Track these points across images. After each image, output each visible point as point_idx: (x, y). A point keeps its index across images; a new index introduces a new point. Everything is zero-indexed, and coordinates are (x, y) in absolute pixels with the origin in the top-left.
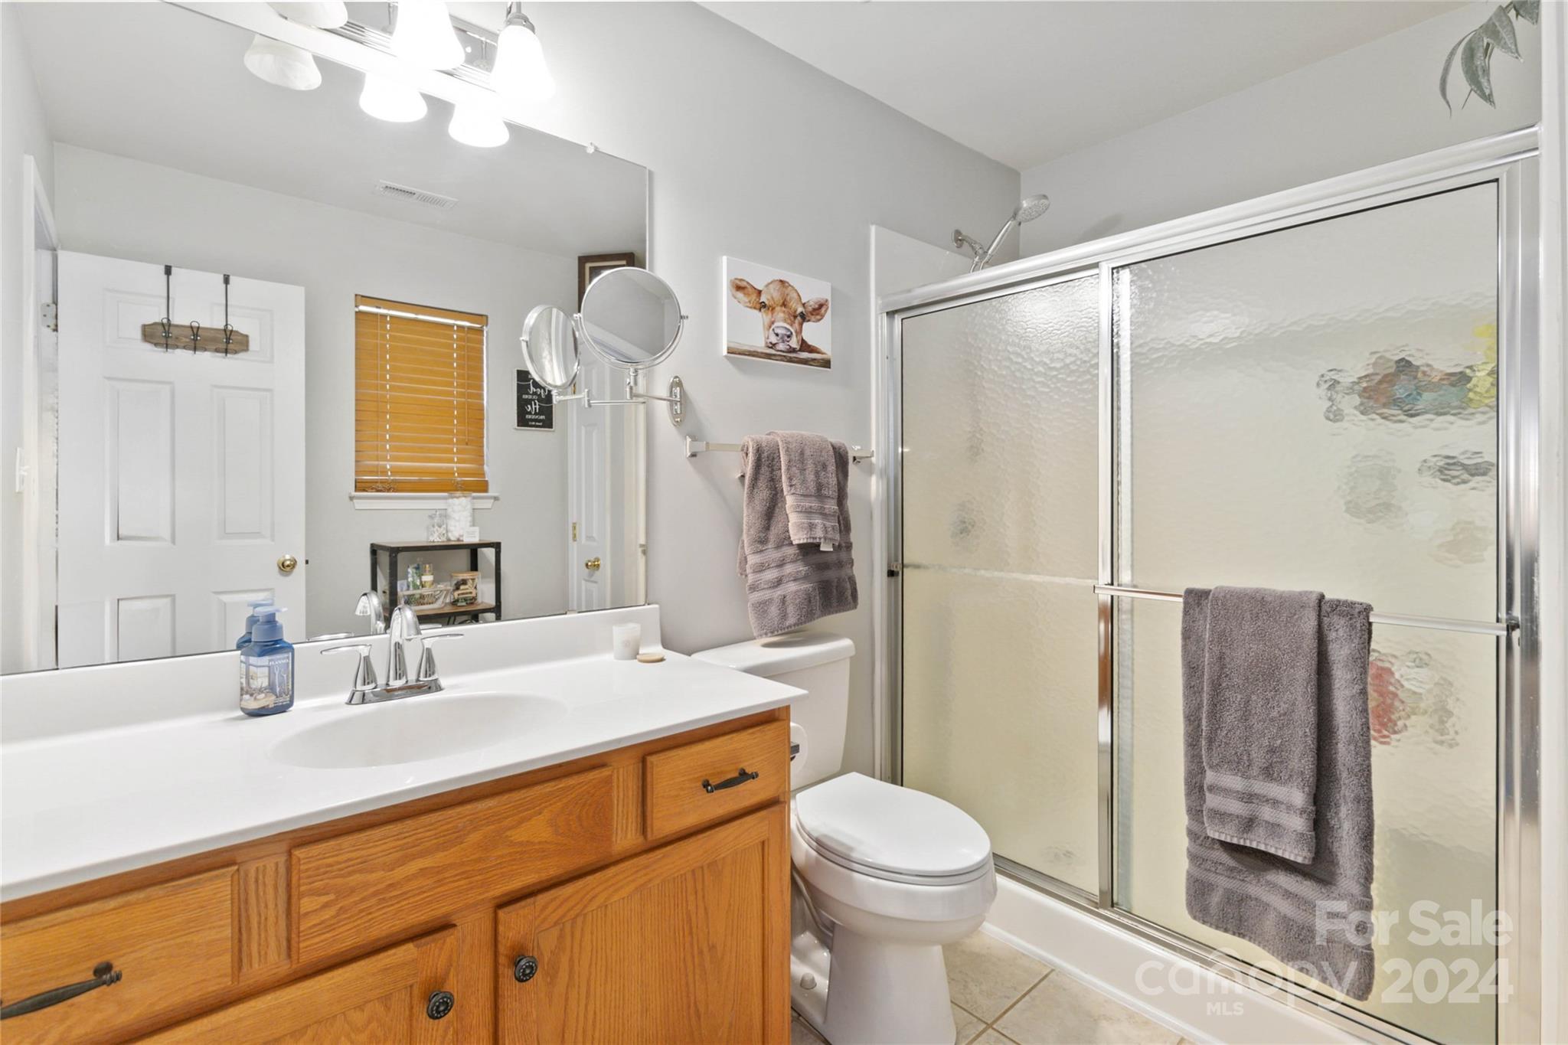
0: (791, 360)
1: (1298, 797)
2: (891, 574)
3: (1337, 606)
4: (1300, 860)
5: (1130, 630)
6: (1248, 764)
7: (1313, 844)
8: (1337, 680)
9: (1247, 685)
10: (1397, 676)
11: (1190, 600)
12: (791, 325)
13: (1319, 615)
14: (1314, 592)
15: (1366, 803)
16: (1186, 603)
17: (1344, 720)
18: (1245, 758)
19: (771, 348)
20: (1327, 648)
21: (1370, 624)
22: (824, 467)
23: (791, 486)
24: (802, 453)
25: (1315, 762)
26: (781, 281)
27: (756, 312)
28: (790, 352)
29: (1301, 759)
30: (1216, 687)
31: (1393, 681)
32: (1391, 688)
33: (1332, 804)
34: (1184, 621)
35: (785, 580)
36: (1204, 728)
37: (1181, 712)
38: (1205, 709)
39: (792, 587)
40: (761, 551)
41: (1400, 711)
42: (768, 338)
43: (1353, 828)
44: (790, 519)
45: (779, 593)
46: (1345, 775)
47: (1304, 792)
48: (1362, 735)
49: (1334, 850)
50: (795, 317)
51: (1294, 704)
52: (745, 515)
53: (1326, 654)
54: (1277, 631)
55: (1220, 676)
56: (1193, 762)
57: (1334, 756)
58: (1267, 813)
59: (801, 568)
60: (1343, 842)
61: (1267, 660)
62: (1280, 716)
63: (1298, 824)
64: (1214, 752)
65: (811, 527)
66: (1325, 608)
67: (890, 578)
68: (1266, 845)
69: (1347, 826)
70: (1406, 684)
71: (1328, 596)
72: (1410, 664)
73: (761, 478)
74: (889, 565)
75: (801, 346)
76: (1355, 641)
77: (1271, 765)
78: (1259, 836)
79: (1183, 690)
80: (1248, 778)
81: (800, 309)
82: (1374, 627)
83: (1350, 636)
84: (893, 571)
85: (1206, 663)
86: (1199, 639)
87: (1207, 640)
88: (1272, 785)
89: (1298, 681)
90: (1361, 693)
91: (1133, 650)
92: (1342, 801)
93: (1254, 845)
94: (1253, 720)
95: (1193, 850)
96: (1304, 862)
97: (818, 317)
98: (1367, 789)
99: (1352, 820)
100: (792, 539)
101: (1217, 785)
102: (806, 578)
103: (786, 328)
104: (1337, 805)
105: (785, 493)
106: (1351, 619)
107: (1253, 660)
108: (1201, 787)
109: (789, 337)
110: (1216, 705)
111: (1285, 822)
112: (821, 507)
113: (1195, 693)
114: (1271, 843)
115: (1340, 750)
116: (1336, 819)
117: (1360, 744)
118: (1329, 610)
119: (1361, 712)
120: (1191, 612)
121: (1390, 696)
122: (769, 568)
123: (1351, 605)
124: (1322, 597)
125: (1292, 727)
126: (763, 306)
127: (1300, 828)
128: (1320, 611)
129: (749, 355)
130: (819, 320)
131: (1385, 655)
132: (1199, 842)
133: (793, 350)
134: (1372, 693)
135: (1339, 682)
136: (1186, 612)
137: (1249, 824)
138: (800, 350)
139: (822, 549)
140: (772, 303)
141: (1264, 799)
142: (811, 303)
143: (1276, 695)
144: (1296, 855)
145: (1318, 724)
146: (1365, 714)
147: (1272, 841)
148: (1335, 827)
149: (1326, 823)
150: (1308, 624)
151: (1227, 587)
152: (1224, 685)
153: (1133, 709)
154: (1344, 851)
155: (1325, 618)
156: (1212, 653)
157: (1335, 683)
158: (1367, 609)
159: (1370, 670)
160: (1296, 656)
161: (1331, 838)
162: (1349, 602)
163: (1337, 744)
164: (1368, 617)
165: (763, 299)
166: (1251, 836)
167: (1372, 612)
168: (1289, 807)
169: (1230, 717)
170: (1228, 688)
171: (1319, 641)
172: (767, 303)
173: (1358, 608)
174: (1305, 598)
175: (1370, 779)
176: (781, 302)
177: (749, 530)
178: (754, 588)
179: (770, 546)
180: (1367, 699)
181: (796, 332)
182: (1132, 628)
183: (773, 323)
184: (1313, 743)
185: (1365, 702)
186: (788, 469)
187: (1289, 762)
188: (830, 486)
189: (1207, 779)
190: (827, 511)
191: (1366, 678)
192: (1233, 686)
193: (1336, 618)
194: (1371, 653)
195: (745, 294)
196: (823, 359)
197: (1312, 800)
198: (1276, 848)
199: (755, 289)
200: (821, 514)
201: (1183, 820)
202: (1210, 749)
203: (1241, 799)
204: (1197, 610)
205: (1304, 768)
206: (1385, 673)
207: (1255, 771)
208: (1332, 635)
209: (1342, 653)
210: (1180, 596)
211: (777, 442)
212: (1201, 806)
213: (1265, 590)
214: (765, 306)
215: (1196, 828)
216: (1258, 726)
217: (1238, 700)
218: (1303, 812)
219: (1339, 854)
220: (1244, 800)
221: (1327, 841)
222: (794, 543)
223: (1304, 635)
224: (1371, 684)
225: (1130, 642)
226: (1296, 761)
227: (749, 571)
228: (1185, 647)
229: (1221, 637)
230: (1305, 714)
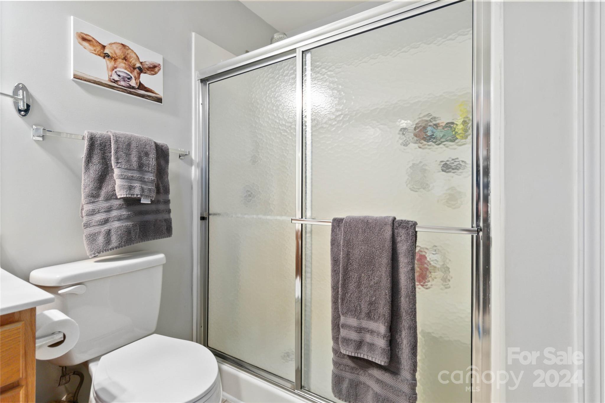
0: (130, 93)
1: (382, 328)
2: (203, 218)
3: (401, 222)
4: (383, 364)
5: (310, 242)
6: (359, 311)
7: (389, 354)
8: (401, 263)
9: (360, 268)
10: (428, 259)
11: (335, 224)
12: (131, 73)
13: (393, 229)
14: (391, 216)
15: (414, 328)
16: (333, 226)
17: (404, 284)
18: (358, 308)
19: (114, 82)
20: (396, 246)
21: (416, 232)
22: (147, 154)
23: (118, 163)
24: (129, 145)
25: (390, 309)
26: (122, 44)
27: (101, 59)
28: (130, 88)
29: (383, 308)
30: (346, 271)
31: (426, 261)
32: (426, 266)
33: (398, 330)
34: (332, 235)
35: (111, 220)
36: (340, 293)
37: (330, 285)
38: (340, 282)
39: (117, 224)
40: (93, 202)
41: (429, 277)
42: (111, 76)
43: (408, 343)
44: (117, 183)
45: (106, 228)
46: (404, 314)
47: (385, 326)
48: (412, 292)
49: (399, 356)
50: (134, 68)
51: (381, 278)
52: (83, 179)
53: (396, 249)
54: (374, 238)
55: (347, 264)
56: (335, 311)
57: (399, 304)
58: (368, 338)
59: (124, 213)
60: (403, 351)
61: (369, 254)
62: (375, 284)
63: (381, 343)
64: (344, 306)
65: (130, 188)
66: (396, 224)
67: (201, 221)
68: (367, 356)
69: (405, 342)
70: (432, 263)
71: (398, 218)
72: (434, 252)
73: (95, 157)
74: (201, 214)
75: (139, 86)
76: (409, 241)
77: (370, 311)
78: (364, 351)
79: (331, 273)
80: (360, 319)
81: (138, 65)
82: (418, 234)
83: (407, 239)
84: (204, 217)
85: (341, 257)
86: (338, 246)
87: (341, 245)
88: (370, 322)
89: (383, 265)
90: (411, 269)
91: (312, 253)
92: (403, 328)
93: (362, 356)
94: (363, 287)
95: (335, 360)
96: (385, 365)
97: (153, 72)
98: (414, 322)
99: (407, 339)
100: (117, 195)
101: (345, 324)
102: (128, 218)
103: (127, 73)
104: (401, 331)
105: (113, 167)
106: (407, 230)
107: (363, 255)
108: (339, 325)
109: (129, 79)
110: (345, 280)
111: (376, 343)
112: (141, 177)
113: (336, 274)
114: (370, 355)
115: (402, 301)
116: (400, 339)
117: (411, 297)
118: (397, 225)
119: (412, 280)
120: (335, 230)
121: (425, 270)
122: (99, 212)
123: (407, 222)
124: (395, 218)
125: (380, 290)
126: (106, 56)
127: (383, 345)
128: (393, 226)
129: (94, 83)
130: (153, 74)
131: (422, 248)
132: (337, 355)
133: (133, 88)
134: (417, 269)
135: (402, 264)
136: (333, 231)
137: (360, 344)
138: (138, 88)
139: (143, 201)
140: (114, 55)
141: (367, 330)
142: (147, 63)
143: (373, 273)
144: (381, 361)
145: (392, 288)
146: (413, 281)
147: (370, 353)
148: (400, 343)
149: (395, 341)
150: (388, 234)
151: (352, 216)
152: (349, 269)
153: (311, 283)
154: (403, 356)
155: (396, 230)
156: (343, 252)
157: (400, 265)
158: (415, 224)
159: (416, 257)
160: (382, 251)
161: (398, 349)
162: (406, 221)
163: (401, 298)
164: (415, 228)
165: (107, 51)
166: (361, 351)
167: (417, 226)
168: (378, 334)
169: (352, 286)
170: (351, 270)
171: (392, 242)
172: (110, 54)
173: (411, 224)
174: (387, 220)
175: (416, 316)
176: (123, 57)
177: (85, 189)
178: (87, 225)
179: (101, 199)
180: (415, 272)
181: (135, 77)
182: (311, 241)
183: (116, 68)
184: (389, 299)
185: (414, 275)
186: (116, 152)
187: (379, 309)
188: (150, 166)
189: (341, 321)
190: (146, 180)
191: (414, 261)
192: (354, 269)
193: (400, 229)
194: (417, 248)
195: (90, 44)
196: (156, 97)
197: (389, 330)
198: (372, 357)
199: (99, 43)
200: (141, 181)
201: (330, 343)
202: (342, 304)
203: (356, 331)
204: (338, 229)
205: (385, 312)
206: (423, 257)
207: (363, 315)
208: (399, 239)
209: (403, 248)
210: (330, 222)
211: (110, 136)
212: (339, 335)
213: (369, 217)
214: (108, 56)
215: (336, 348)
216: (365, 291)
217: (356, 277)
218: (384, 337)
219: (401, 357)
220: (358, 331)
221: (396, 351)
222: (119, 197)
223: (386, 240)
224: (416, 264)
225: (310, 249)
226: (382, 308)
227: (84, 214)
228: (332, 249)
229: (348, 243)
230: (386, 283)
